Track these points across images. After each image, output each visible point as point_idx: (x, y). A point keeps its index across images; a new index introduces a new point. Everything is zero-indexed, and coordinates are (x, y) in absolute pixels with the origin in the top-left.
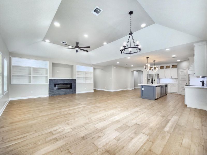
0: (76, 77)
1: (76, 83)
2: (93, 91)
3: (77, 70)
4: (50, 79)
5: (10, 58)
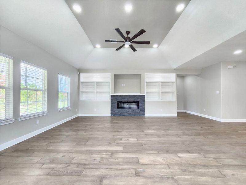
0: (145, 91)
1: (145, 100)
2: (176, 115)
3: (147, 80)
4: (111, 94)
5: (79, 75)
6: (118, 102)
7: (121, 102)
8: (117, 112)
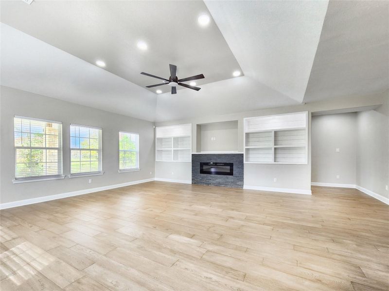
0: (245, 148)
1: (244, 162)
4: (193, 153)
5: (155, 129)
6: (202, 164)
7: (207, 164)
8: (201, 178)
